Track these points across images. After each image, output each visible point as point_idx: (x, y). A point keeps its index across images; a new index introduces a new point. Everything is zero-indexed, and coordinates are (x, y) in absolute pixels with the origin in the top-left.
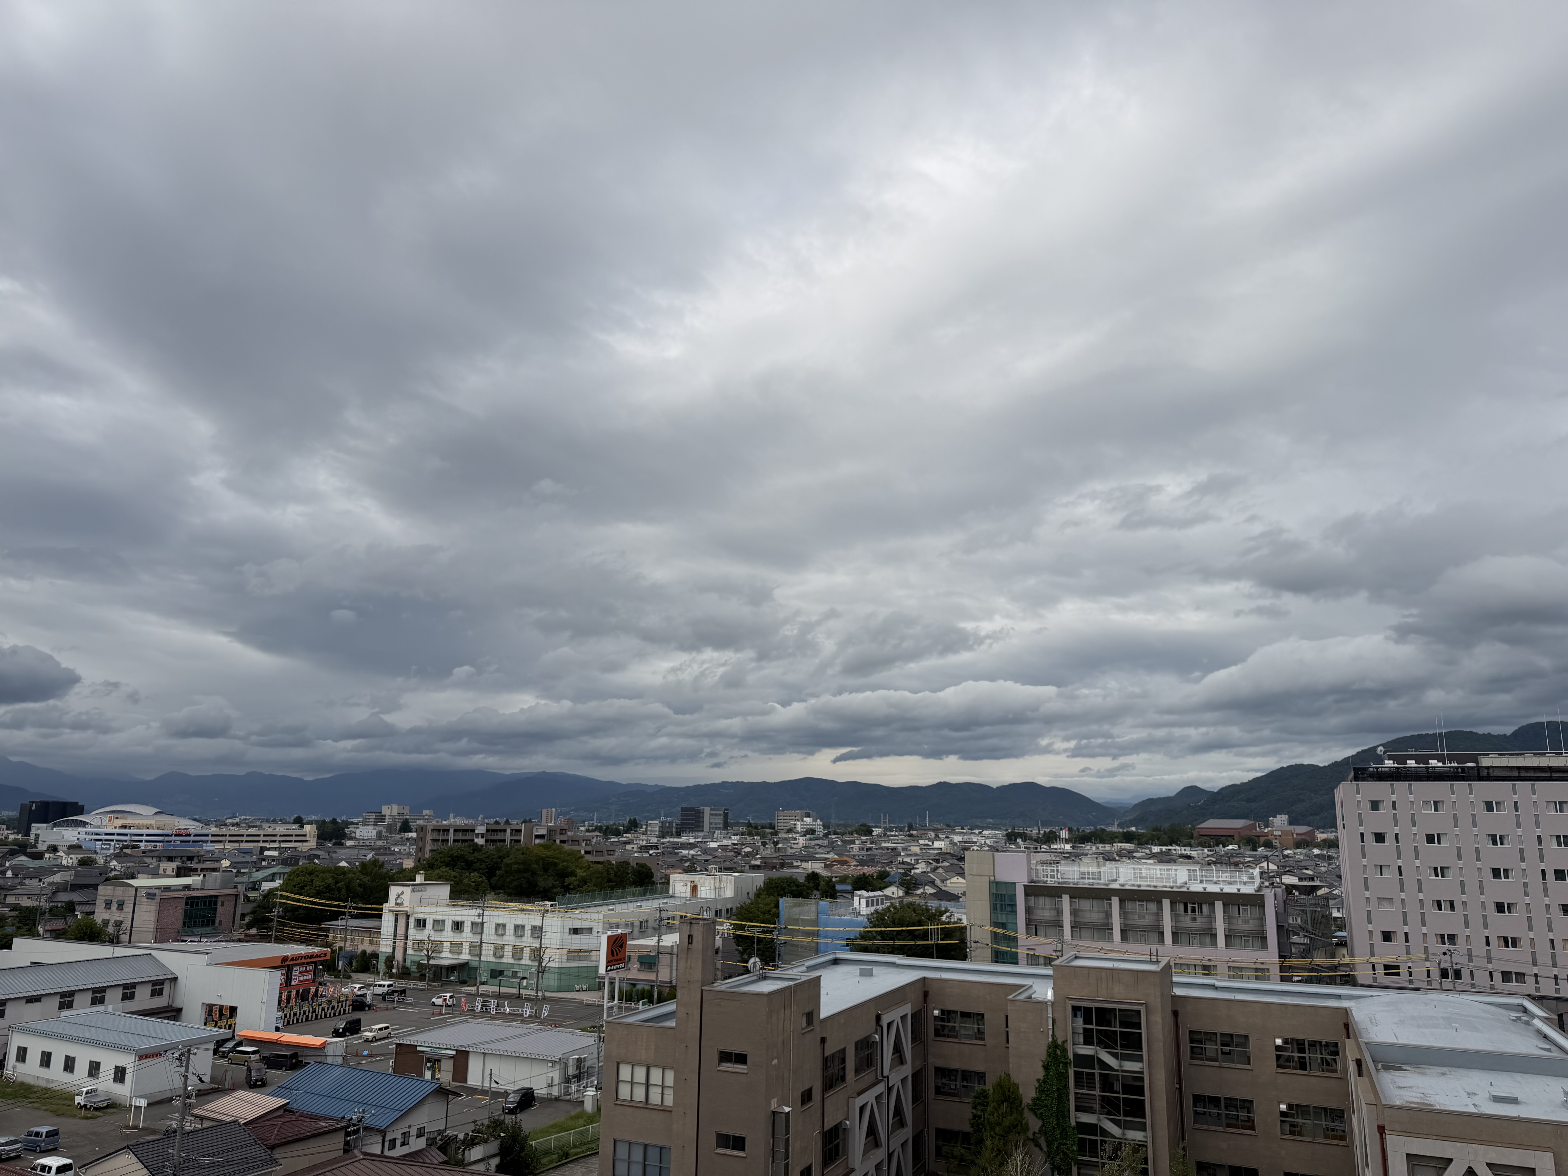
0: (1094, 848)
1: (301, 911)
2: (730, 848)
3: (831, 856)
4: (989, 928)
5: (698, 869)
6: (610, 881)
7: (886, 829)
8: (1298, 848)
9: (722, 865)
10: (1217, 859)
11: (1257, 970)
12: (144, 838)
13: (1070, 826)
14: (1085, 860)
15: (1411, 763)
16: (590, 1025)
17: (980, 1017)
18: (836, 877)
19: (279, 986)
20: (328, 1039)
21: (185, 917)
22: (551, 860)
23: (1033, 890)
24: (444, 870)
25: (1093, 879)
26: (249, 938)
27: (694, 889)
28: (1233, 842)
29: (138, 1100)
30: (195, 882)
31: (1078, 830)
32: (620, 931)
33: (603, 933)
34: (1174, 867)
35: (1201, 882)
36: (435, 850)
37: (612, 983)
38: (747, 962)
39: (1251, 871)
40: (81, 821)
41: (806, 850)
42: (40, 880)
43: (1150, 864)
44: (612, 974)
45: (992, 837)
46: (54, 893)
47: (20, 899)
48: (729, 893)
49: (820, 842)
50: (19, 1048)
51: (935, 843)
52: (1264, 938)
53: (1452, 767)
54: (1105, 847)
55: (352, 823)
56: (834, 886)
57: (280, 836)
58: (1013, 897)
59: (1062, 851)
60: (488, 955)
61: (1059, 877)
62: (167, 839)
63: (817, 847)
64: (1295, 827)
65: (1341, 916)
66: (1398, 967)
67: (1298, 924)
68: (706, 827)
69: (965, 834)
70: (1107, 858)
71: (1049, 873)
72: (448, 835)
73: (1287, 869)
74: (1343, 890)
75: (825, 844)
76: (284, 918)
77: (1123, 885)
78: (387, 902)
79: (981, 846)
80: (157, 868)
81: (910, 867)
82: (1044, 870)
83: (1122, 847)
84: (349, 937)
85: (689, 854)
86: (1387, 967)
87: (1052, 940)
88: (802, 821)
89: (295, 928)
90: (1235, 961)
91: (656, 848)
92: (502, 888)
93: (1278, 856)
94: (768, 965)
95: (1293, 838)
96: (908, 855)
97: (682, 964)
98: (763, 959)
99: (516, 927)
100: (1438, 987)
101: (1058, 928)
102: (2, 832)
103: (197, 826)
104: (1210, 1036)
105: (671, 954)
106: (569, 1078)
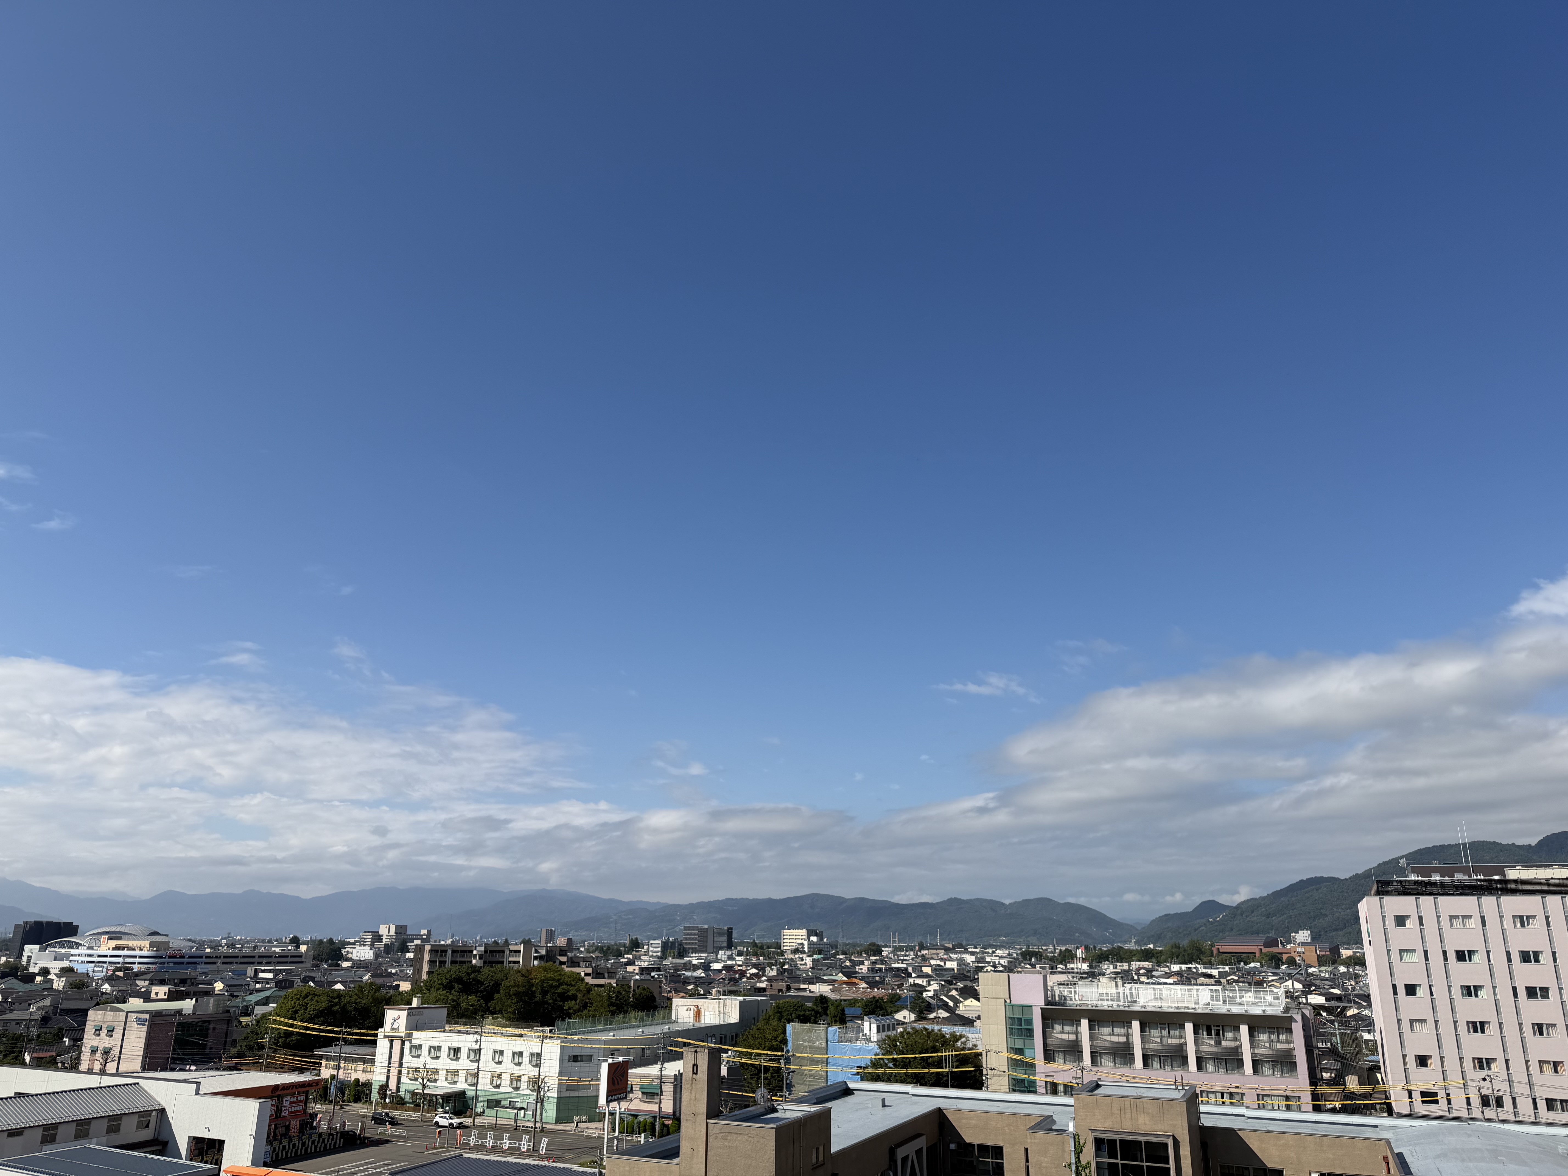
0: (1111, 967)
1: (297, 1038)
2: (733, 969)
4: (1005, 1054)
5: (702, 992)
6: (611, 1005)
7: (896, 949)
8: (1324, 966)
9: (726, 989)
10: (1239, 978)
11: (1287, 1098)
12: (137, 960)
13: (1087, 944)
14: (1103, 980)
15: (1436, 876)
16: (590, 1159)
17: (998, 1151)
18: (845, 1000)
19: (268, 1118)
21: (175, 1043)
22: (551, 982)
23: (1051, 1014)
24: (441, 993)
25: (1112, 1000)
26: (240, 1066)
27: (698, 1014)
28: (1255, 959)
30: (188, 1007)
31: (1095, 948)
32: (621, 1059)
33: (604, 1061)
34: (1195, 987)
35: (1224, 1002)
36: (433, 972)
37: (612, 1115)
38: (754, 1092)
39: (1275, 990)
40: (75, 942)
41: (814, 971)
42: (30, 1005)
43: (1170, 984)
44: (614, 1105)
45: (1005, 957)
46: (44, 1018)
47: (8, 1025)
48: (734, 1017)
49: (827, 963)
51: (947, 962)
52: (1293, 1065)
53: (1479, 880)
54: (1123, 966)
55: (349, 943)
56: (843, 1010)
57: (276, 957)
58: (1029, 1022)
59: (1079, 971)
60: (484, 1084)
61: (1077, 998)
62: (160, 960)
63: (825, 968)
64: (1318, 943)
65: (1372, 1038)
66: (1435, 1094)
67: (1328, 1048)
68: (710, 948)
69: (977, 954)
70: (1126, 978)
71: (1066, 995)
72: (445, 955)
73: (1313, 988)
74: (1372, 1010)
75: (833, 965)
76: (276, 1044)
77: (1144, 1007)
78: (383, 1027)
79: (994, 966)
80: (148, 993)
81: (922, 989)
82: (1060, 991)
83: (1141, 966)
84: (342, 1065)
85: (692, 977)
86: (1424, 1094)
87: (1072, 1067)
88: (809, 940)
89: (286, 1055)
90: (1263, 1089)
91: (659, 969)
92: (500, 1012)
93: (1302, 974)
94: (776, 1096)
95: (1317, 955)
96: (918, 977)
97: (685, 1095)
98: (770, 1089)
99: (514, 1053)
100: (1480, 1116)
101: (1077, 1053)
103: (192, 948)
104: (1243, 1171)
105: (674, 1083)
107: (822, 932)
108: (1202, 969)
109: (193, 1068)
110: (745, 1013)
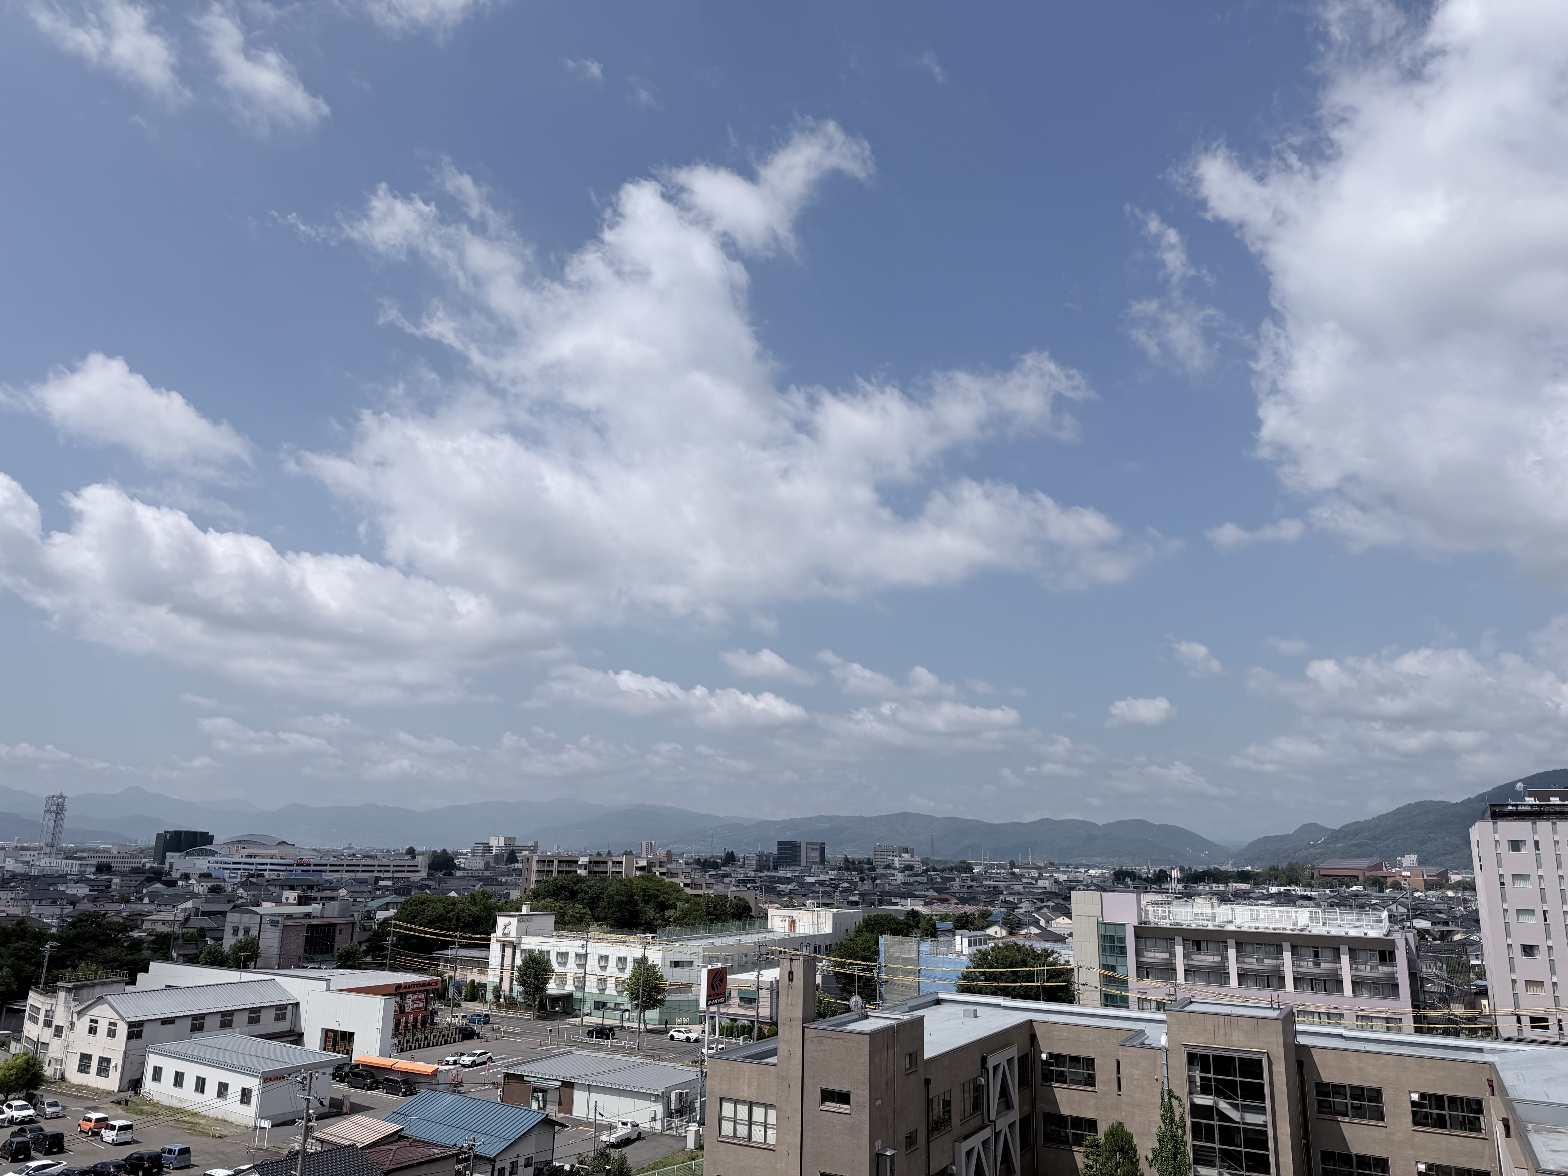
1: (414, 941)
2: (827, 882)
3: (931, 893)
4: (1097, 971)
5: (796, 904)
6: (709, 914)
7: (988, 866)
8: (1430, 890)
9: (820, 901)
10: (1340, 901)
11: (1387, 1020)
12: (269, 867)
13: (1182, 864)
14: (1199, 900)
15: (1555, 800)
16: (692, 1060)
17: (1090, 1062)
18: (936, 915)
19: (393, 1013)
20: (440, 1067)
21: (306, 944)
22: (652, 891)
23: (1144, 932)
24: (549, 900)
25: (1207, 920)
26: (364, 966)
27: (793, 924)
28: (1358, 882)
29: (263, 1121)
30: (315, 911)
31: (1190, 869)
32: (719, 965)
33: (704, 967)
34: (1294, 909)
35: (1324, 924)
36: (540, 881)
37: (712, 1018)
38: (848, 1000)
39: (1378, 914)
40: (212, 850)
41: (905, 886)
42: (174, 907)
44: (713, 1009)
45: (1099, 877)
46: (187, 919)
47: (156, 924)
48: (828, 929)
49: (918, 879)
50: (155, 1068)
51: (1039, 880)
52: (1395, 987)
54: (1219, 887)
55: (461, 854)
56: (935, 924)
57: (394, 866)
58: (1122, 939)
59: (1173, 891)
60: (591, 987)
61: (1171, 918)
62: (289, 868)
63: (917, 884)
64: (1426, 867)
65: (1480, 964)
66: (1546, 1020)
67: (1433, 972)
68: (803, 862)
69: (1069, 873)
70: (1222, 899)
71: (1161, 914)
72: (552, 866)
73: (1418, 912)
74: (1481, 935)
75: (924, 881)
76: (397, 946)
77: (1239, 927)
78: (495, 932)
79: (1087, 885)
80: (280, 896)
81: (1014, 906)
82: (1154, 910)
83: (1238, 888)
84: (459, 966)
85: (787, 889)
86: (1533, 1020)
87: (1165, 984)
88: (900, 857)
89: (407, 957)
90: (1363, 1010)
91: (754, 881)
92: (605, 919)
93: (1407, 898)
94: (870, 1004)
95: (1424, 880)
96: (1011, 894)
97: (782, 1001)
98: (863, 997)
99: (618, 959)
101: (1170, 972)
102: (139, 860)
103: (317, 856)
104: (1339, 1089)
105: (771, 989)
106: (672, 1113)
107: (913, 849)
108: (1300, 891)
109: (323, 966)
110: (838, 925)
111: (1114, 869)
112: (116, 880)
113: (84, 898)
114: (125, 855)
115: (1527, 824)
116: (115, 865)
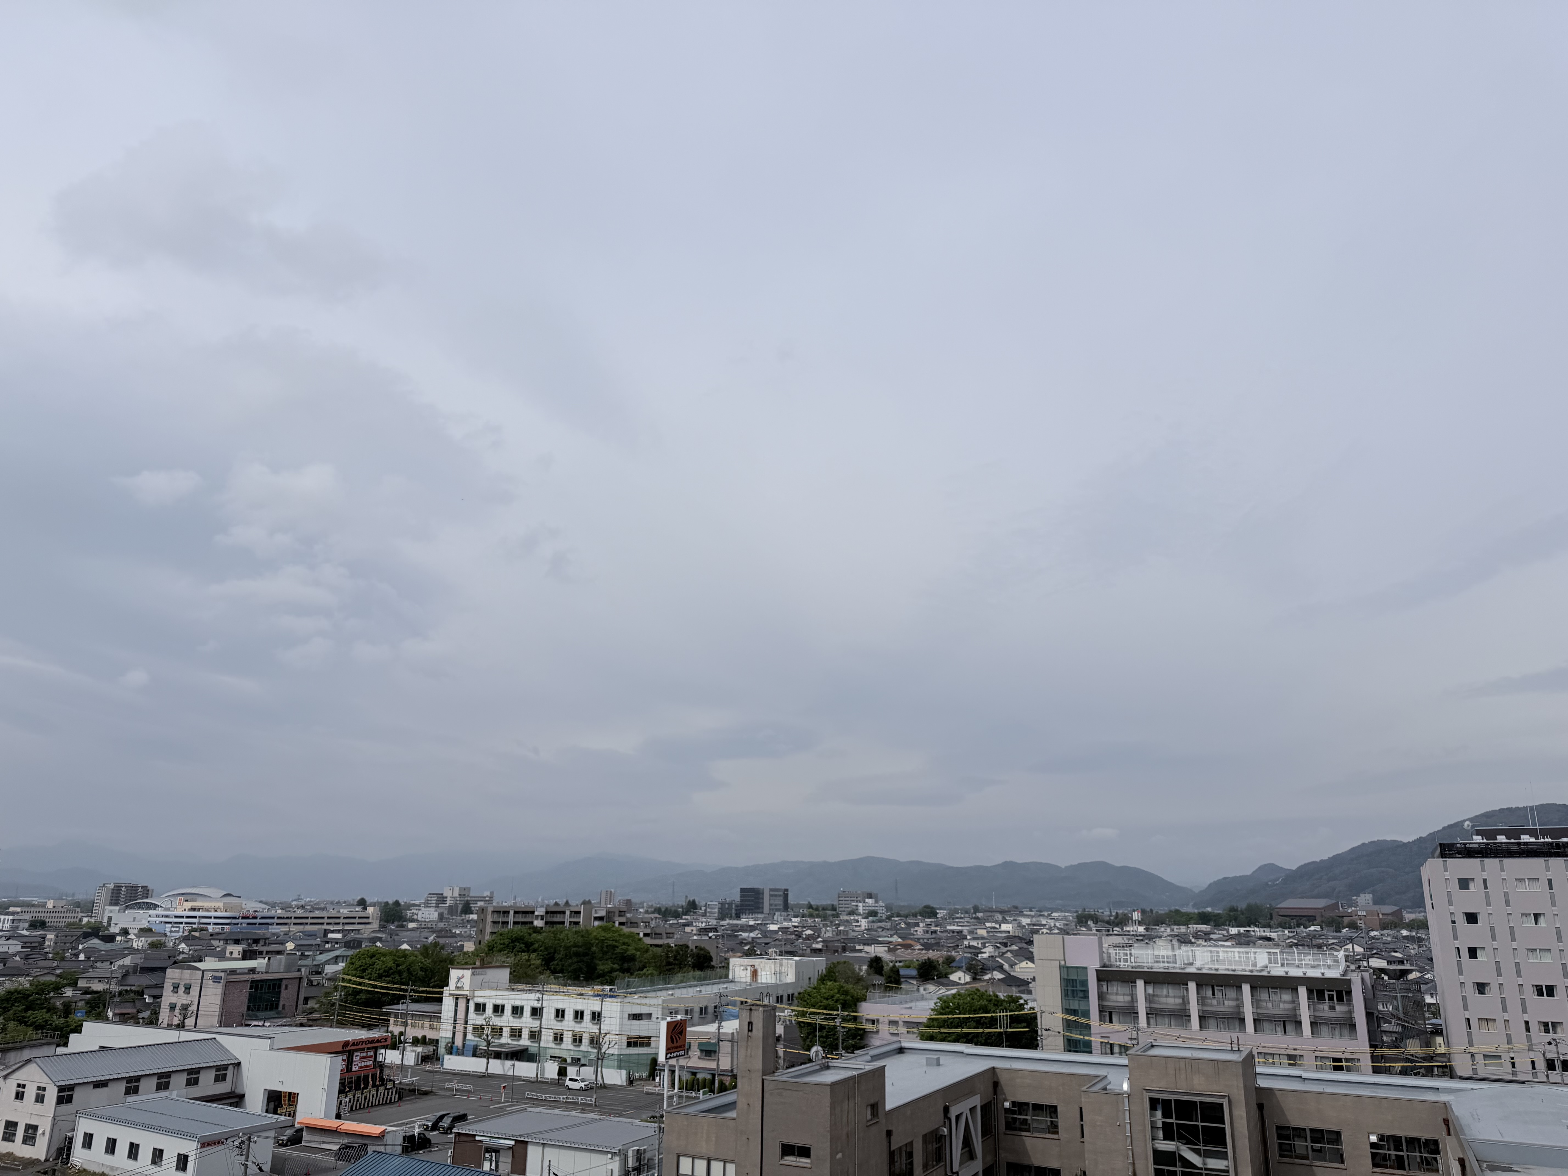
0: (1168, 930)
1: (363, 996)
2: (790, 930)
3: (896, 939)
4: (1060, 1015)
5: (758, 952)
6: (669, 964)
7: (951, 911)
8: (1384, 928)
9: (783, 949)
10: (1299, 941)
11: (1346, 1060)
12: (213, 920)
13: (1142, 907)
14: (1159, 942)
15: (1501, 839)
16: (650, 1115)
17: (1053, 1109)
18: (900, 962)
19: (340, 1072)
20: (388, 1128)
21: (249, 1000)
22: (611, 943)
23: (1106, 976)
24: (504, 953)
25: (1168, 962)
26: (311, 1023)
27: (755, 973)
28: (1315, 923)
30: (260, 966)
31: (1151, 911)
32: (679, 1017)
33: (663, 1019)
34: (1253, 950)
35: (1283, 965)
36: (495, 933)
37: (673, 1072)
38: (809, 1050)
39: (1335, 953)
40: (152, 904)
41: (869, 933)
42: (111, 963)
43: (1228, 947)
44: (673, 1062)
45: (1062, 920)
46: (125, 976)
47: (91, 982)
48: (790, 978)
49: (882, 925)
50: (85, 1134)
51: (1002, 925)
52: (1353, 1027)
53: (1546, 842)
54: (1180, 929)
55: (414, 905)
56: (898, 971)
57: (344, 918)
58: (1085, 983)
59: (1134, 933)
60: (547, 1041)
61: (1133, 960)
62: (234, 921)
63: (880, 930)
64: (1381, 906)
65: (1435, 1002)
66: (1499, 1058)
67: (1389, 1011)
68: (766, 909)
69: (1032, 917)
70: (1183, 940)
71: (1123, 957)
72: (508, 917)
73: (1375, 951)
74: (1435, 973)
75: (889, 927)
76: (345, 1002)
77: (1200, 969)
78: (447, 986)
79: (1050, 929)
80: (224, 950)
81: (977, 951)
82: (1116, 953)
83: (1199, 929)
84: (409, 1022)
85: (749, 936)
86: (1487, 1058)
87: (1128, 1027)
88: (864, 902)
89: (357, 1012)
90: (1321, 1051)
91: (716, 930)
92: (561, 971)
93: (1363, 938)
94: (831, 1054)
95: (1379, 919)
96: (974, 939)
97: (742, 1052)
98: (826, 1048)
99: (576, 1012)
100: (1545, 1080)
101: (1133, 1015)
102: (76, 915)
103: (264, 909)
104: (1299, 1132)
105: (732, 1041)
106: (629, 1171)
107: (877, 894)
108: (1259, 932)
109: (267, 1024)
110: (801, 974)
111: (1077, 912)
112: (51, 936)
113: (15, 955)
114: (60, 909)
115: (1475, 862)
116: (50, 920)
